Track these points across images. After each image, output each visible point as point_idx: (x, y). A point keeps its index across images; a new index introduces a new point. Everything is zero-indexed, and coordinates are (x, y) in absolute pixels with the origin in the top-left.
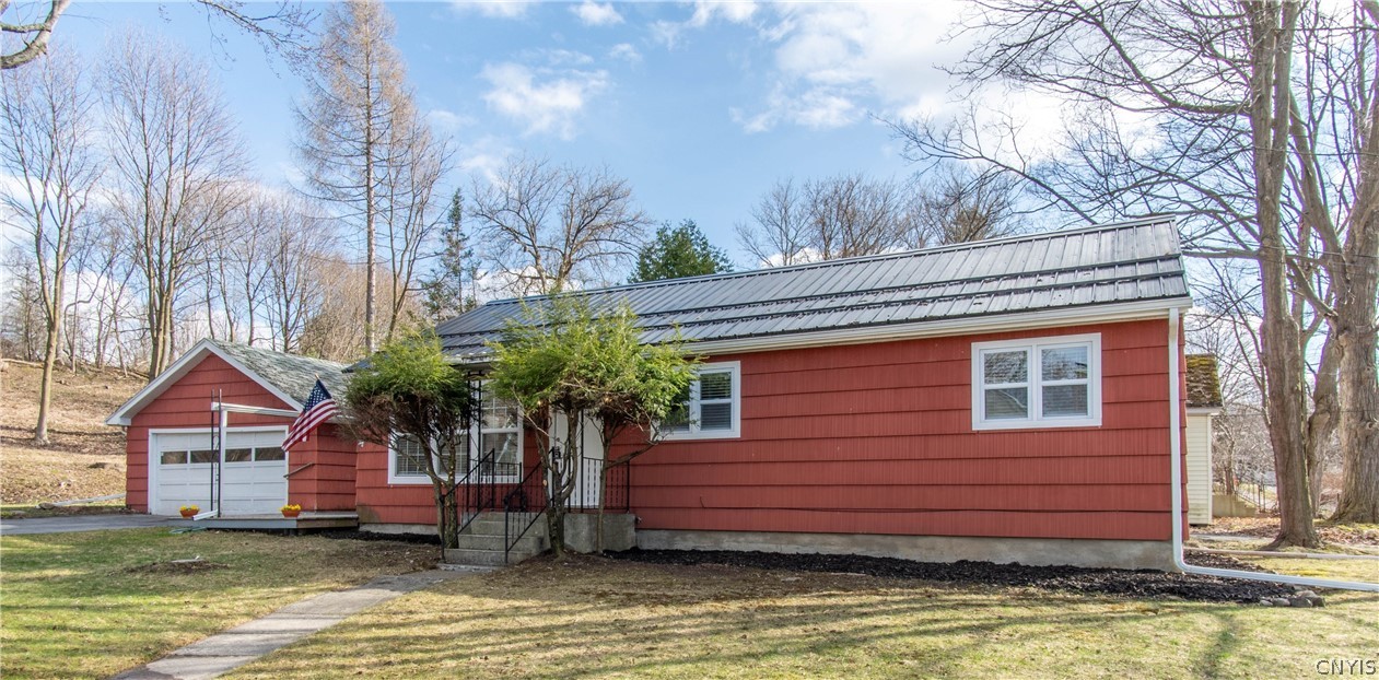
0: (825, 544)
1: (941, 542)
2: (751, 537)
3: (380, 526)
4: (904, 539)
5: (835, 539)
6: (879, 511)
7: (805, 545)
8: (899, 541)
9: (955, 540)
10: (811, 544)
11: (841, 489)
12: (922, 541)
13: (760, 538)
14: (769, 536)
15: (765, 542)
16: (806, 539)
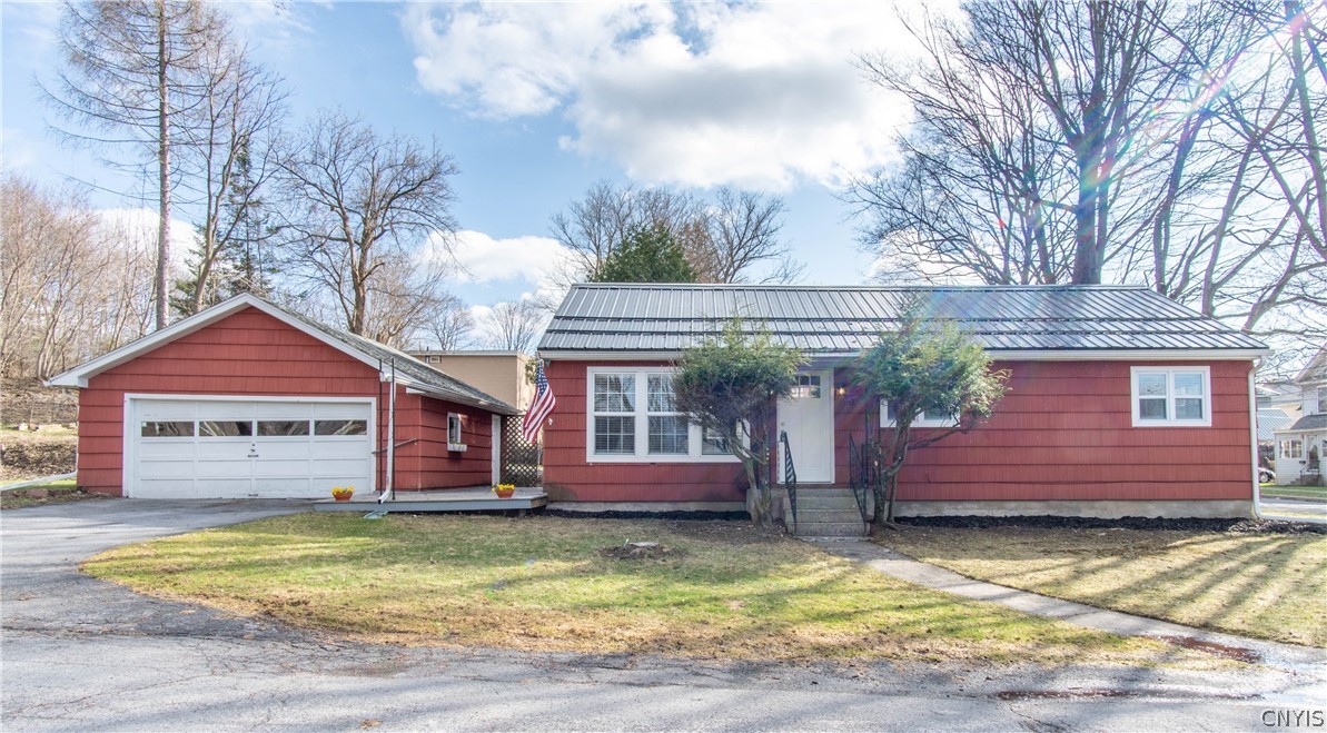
0: (1027, 508)
1: (1110, 505)
2: (967, 505)
3: (574, 505)
4: (1085, 503)
5: (1035, 504)
6: (1068, 483)
7: (1012, 510)
8: (1082, 505)
9: (1120, 503)
10: (1016, 509)
11: (1040, 467)
12: (1098, 504)
13: (975, 505)
14: (982, 504)
15: (980, 508)
16: (1013, 505)
